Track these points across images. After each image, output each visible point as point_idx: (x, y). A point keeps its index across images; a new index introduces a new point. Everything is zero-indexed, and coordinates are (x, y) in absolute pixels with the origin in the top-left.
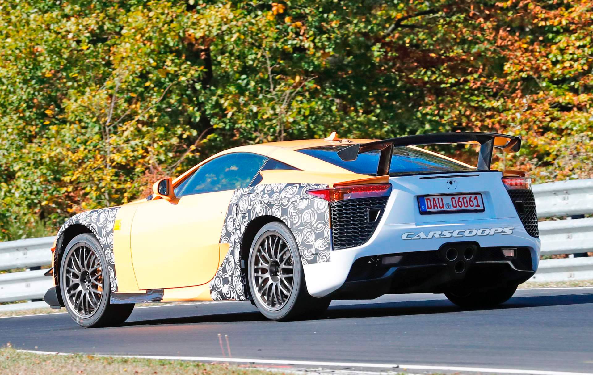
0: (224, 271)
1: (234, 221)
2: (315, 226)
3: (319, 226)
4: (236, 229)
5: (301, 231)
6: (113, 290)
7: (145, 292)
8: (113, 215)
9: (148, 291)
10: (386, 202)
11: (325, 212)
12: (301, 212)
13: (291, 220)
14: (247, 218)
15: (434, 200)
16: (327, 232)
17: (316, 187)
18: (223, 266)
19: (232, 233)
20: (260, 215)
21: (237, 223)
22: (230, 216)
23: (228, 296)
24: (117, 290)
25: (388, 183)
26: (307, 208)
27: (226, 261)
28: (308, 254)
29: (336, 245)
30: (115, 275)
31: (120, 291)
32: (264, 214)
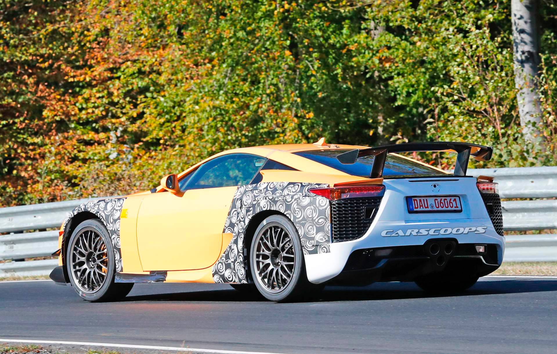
0: (227, 257)
1: (238, 213)
2: (316, 221)
3: (320, 221)
4: (240, 221)
5: (304, 225)
6: (118, 270)
7: (148, 273)
8: (120, 205)
9: (152, 272)
10: (380, 202)
11: (327, 208)
12: (304, 208)
13: (295, 215)
14: (252, 212)
15: (420, 200)
16: (328, 226)
17: (317, 186)
18: (226, 253)
19: (236, 225)
20: (265, 209)
21: (241, 215)
22: (234, 210)
23: (230, 279)
24: (122, 270)
25: (382, 185)
26: (309, 204)
27: (229, 249)
28: (309, 245)
29: (335, 238)
30: (121, 257)
31: (125, 272)
32: (268, 209)
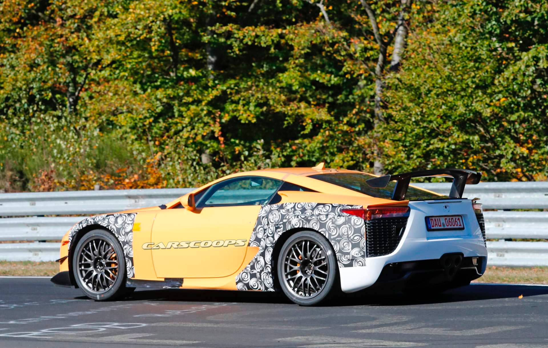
0: (253, 268)
1: (265, 230)
2: (352, 238)
3: (355, 238)
4: (268, 237)
5: (339, 241)
6: (130, 276)
7: (163, 280)
8: (131, 219)
9: (166, 279)
10: (406, 221)
11: (362, 226)
12: (339, 226)
13: (330, 232)
14: (282, 229)
15: (435, 220)
16: (363, 242)
17: (350, 207)
18: (251, 264)
19: (262, 239)
20: (296, 227)
21: (269, 232)
22: (260, 226)
23: (256, 287)
24: (134, 276)
25: (407, 206)
26: (344, 223)
27: (254, 261)
28: (344, 260)
29: (370, 254)
30: (133, 265)
31: (136, 278)
32: (301, 227)
